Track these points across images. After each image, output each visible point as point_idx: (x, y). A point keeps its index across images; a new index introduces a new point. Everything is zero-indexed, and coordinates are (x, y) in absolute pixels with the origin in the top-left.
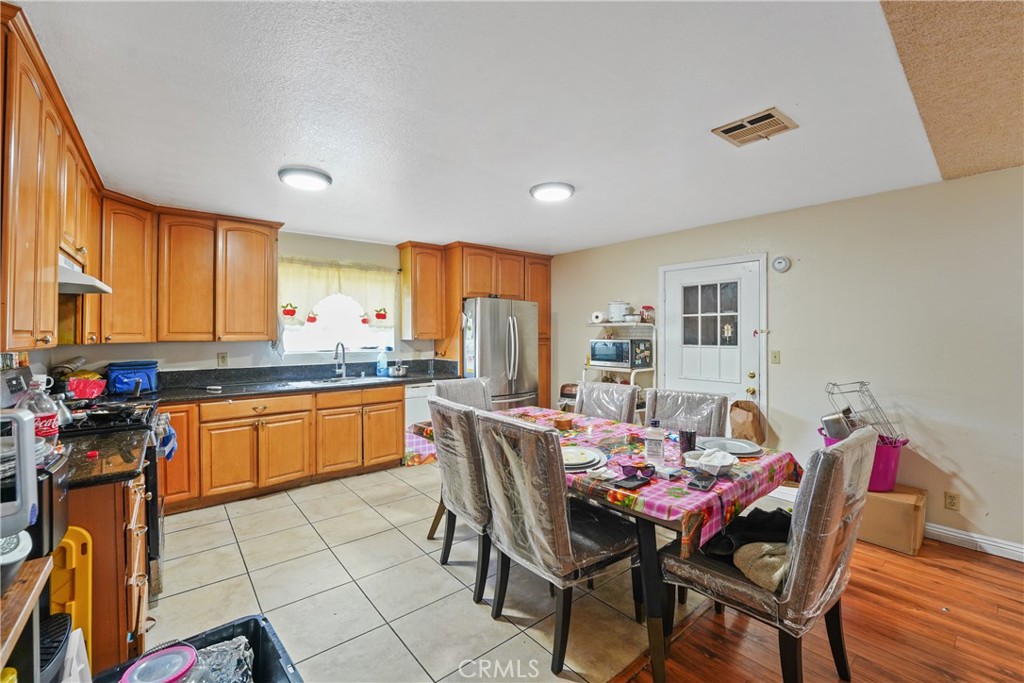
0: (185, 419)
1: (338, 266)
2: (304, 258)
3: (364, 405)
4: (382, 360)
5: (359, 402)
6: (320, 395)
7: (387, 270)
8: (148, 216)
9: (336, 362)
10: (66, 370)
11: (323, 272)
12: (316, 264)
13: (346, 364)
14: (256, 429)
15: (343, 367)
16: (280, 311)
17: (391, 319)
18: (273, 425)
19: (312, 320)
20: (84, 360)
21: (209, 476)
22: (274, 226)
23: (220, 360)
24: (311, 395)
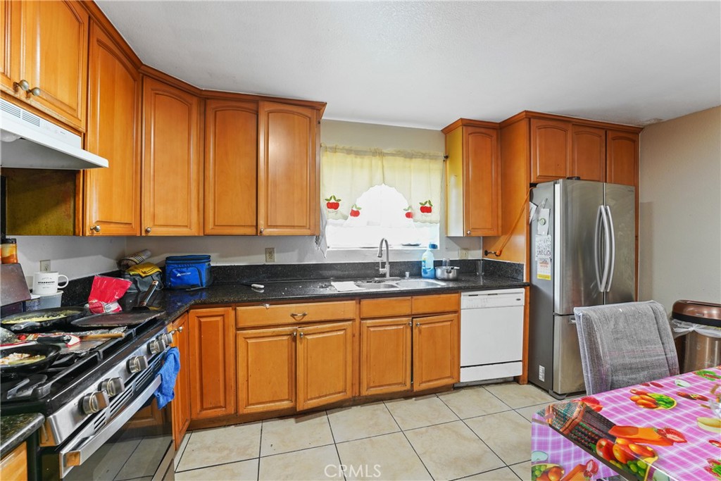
0: (221, 324)
1: (382, 154)
2: (347, 147)
3: (414, 316)
4: (428, 259)
5: (408, 312)
6: (365, 302)
7: (433, 158)
8: (194, 101)
9: (379, 260)
10: (130, 263)
11: (366, 161)
12: (358, 153)
13: (390, 263)
14: (294, 339)
15: (387, 266)
16: (323, 204)
17: (436, 214)
18: (313, 337)
19: (355, 214)
20: (149, 253)
21: (245, 391)
22: (316, 108)
23: (268, 255)
24: (354, 302)
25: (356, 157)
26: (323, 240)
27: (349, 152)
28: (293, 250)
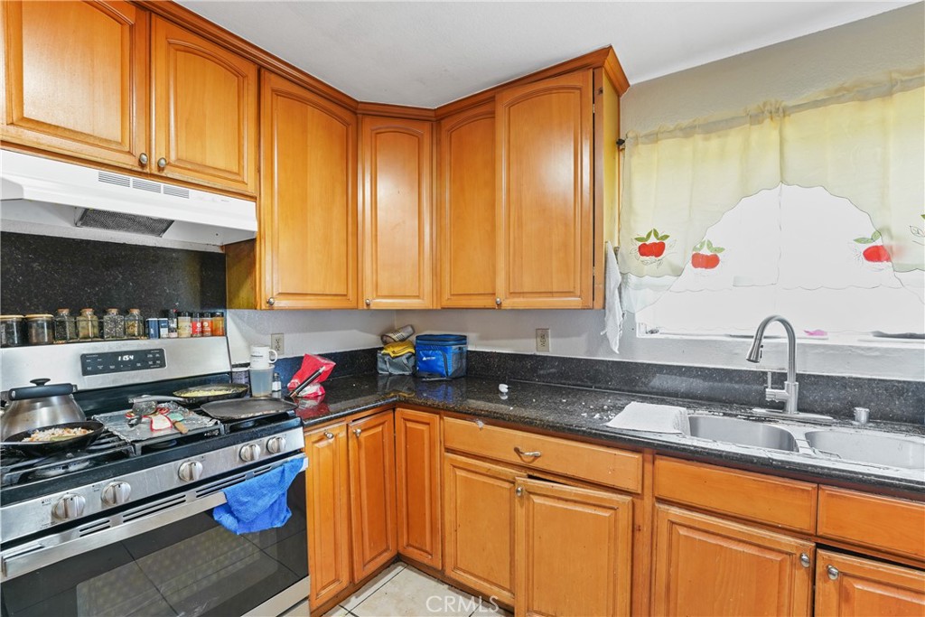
0: (426, 436)
2: (685, 123)
5: (804, 523)
6: (663, 463)
9: (766, 367)
10: (388, 340)
11: (734, 139)
12: (710, 128)
15: (791, 384)
18: (544, 501)
19: (708, 262)
20: (410, 329)
21: (454, 545)
22: (593, 65)
23: (539, 339)
24: (637, 456)
25: (707, 139)
26: (611, 318)
27: (688, 132)
28: (579, 335)
